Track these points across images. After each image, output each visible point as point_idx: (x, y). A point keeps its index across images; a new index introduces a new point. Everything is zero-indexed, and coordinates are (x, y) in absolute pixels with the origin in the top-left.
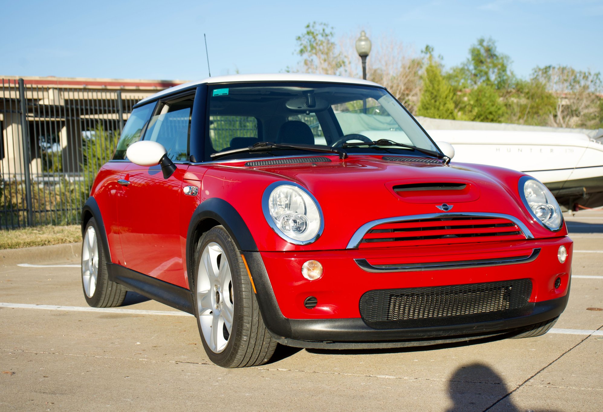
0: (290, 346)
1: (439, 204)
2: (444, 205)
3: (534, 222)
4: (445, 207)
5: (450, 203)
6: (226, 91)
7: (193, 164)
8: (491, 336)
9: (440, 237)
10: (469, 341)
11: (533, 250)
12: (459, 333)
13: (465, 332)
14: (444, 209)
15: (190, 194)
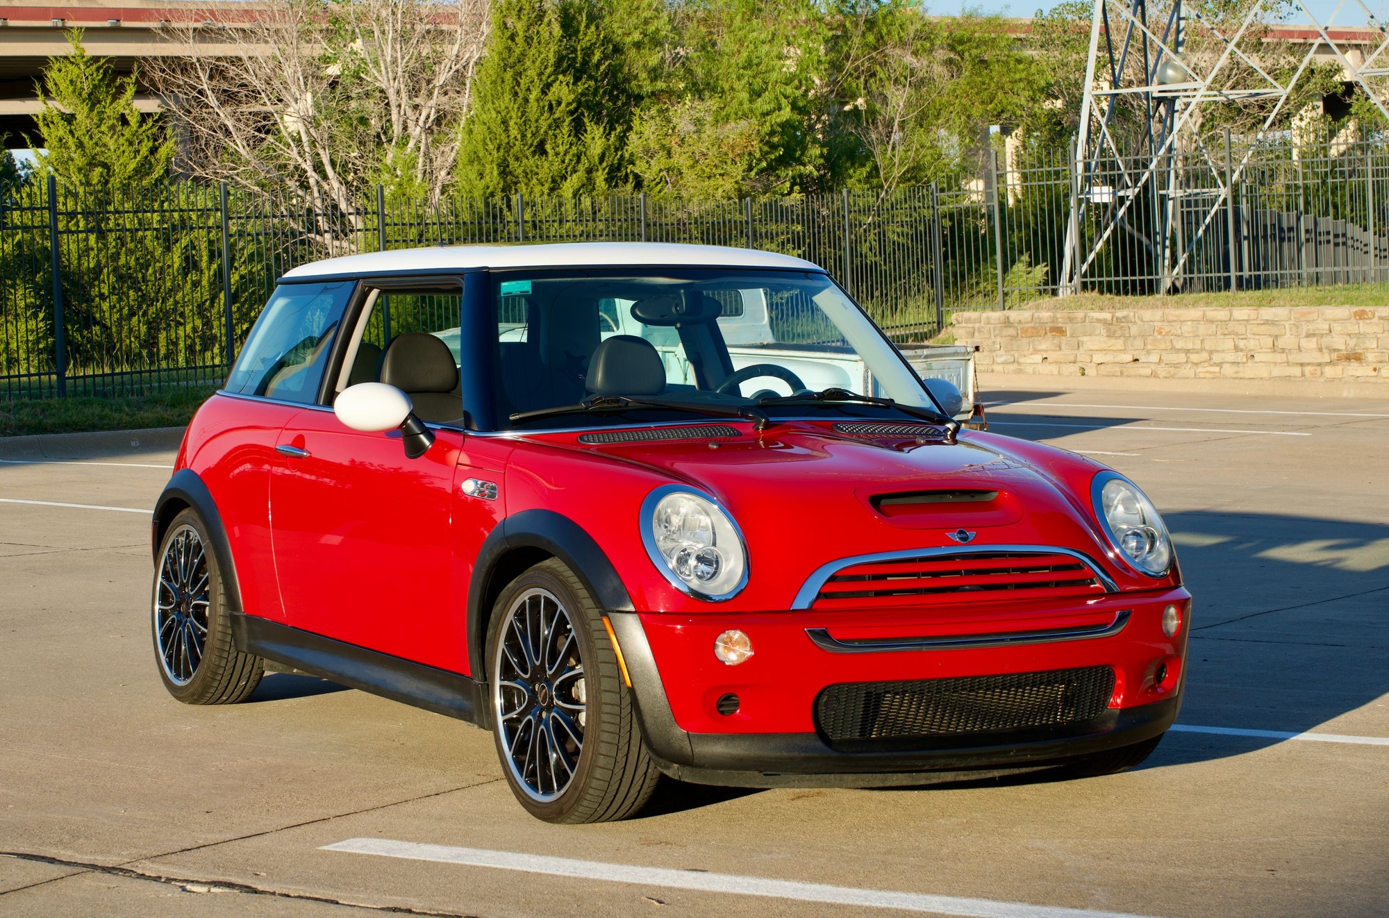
0: (687, 780)
1: (952, 529)
2: (960, 532)
3: (1117, 556)
4: (962, 535)
5: (971, 528)
6: (525, 286)
7: (471, 434)
8: (1035, 769)
9: (953, 589)
10: (1000, 777)
11: (1118, 613)
12: (984, 761)
13: (994, 760)
14: (960, 538)
15: (476, 495)
